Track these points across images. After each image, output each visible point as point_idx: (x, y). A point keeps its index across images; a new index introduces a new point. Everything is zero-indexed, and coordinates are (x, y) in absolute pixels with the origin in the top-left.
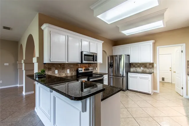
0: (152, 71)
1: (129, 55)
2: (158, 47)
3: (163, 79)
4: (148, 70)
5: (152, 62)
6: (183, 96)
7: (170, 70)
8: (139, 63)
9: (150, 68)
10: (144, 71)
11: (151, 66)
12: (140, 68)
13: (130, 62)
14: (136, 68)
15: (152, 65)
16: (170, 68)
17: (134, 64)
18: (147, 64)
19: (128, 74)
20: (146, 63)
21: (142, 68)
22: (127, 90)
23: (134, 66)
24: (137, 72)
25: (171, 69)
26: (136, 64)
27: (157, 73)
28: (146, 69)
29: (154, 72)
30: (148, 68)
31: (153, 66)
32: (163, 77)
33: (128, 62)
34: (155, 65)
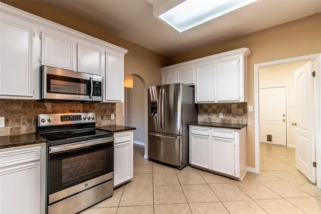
0: (242, 121)
1: (193, 86)
2: (256, 66)
3: (269, 138)
4: (234, 121)
5: (242, 100)
6: (315, 184)
7: (284, 120)
8: (215, 104)
9: (240, 115)
10: (226, 122)
11: (241, 110)
12: (218, 116)
13: (196, 102)
14: (209, 113)
15: (242, 108)
16: (284, 116)
17: (205, 107)
18: (233, 106)
19: (190, 129)
20: (231, 104)
21: (221, 116)
22: (188, 167)
23: (206, 111)
24: (210, 125)
25: (284, 118)
26: (210, 105)
27: (253, 127)
28: (231, 118)
29: (247, 125)
30: (235, 115)
31: (245, 111)
32: (269, 134)
33: (191, 102)
34: (250, 108)
